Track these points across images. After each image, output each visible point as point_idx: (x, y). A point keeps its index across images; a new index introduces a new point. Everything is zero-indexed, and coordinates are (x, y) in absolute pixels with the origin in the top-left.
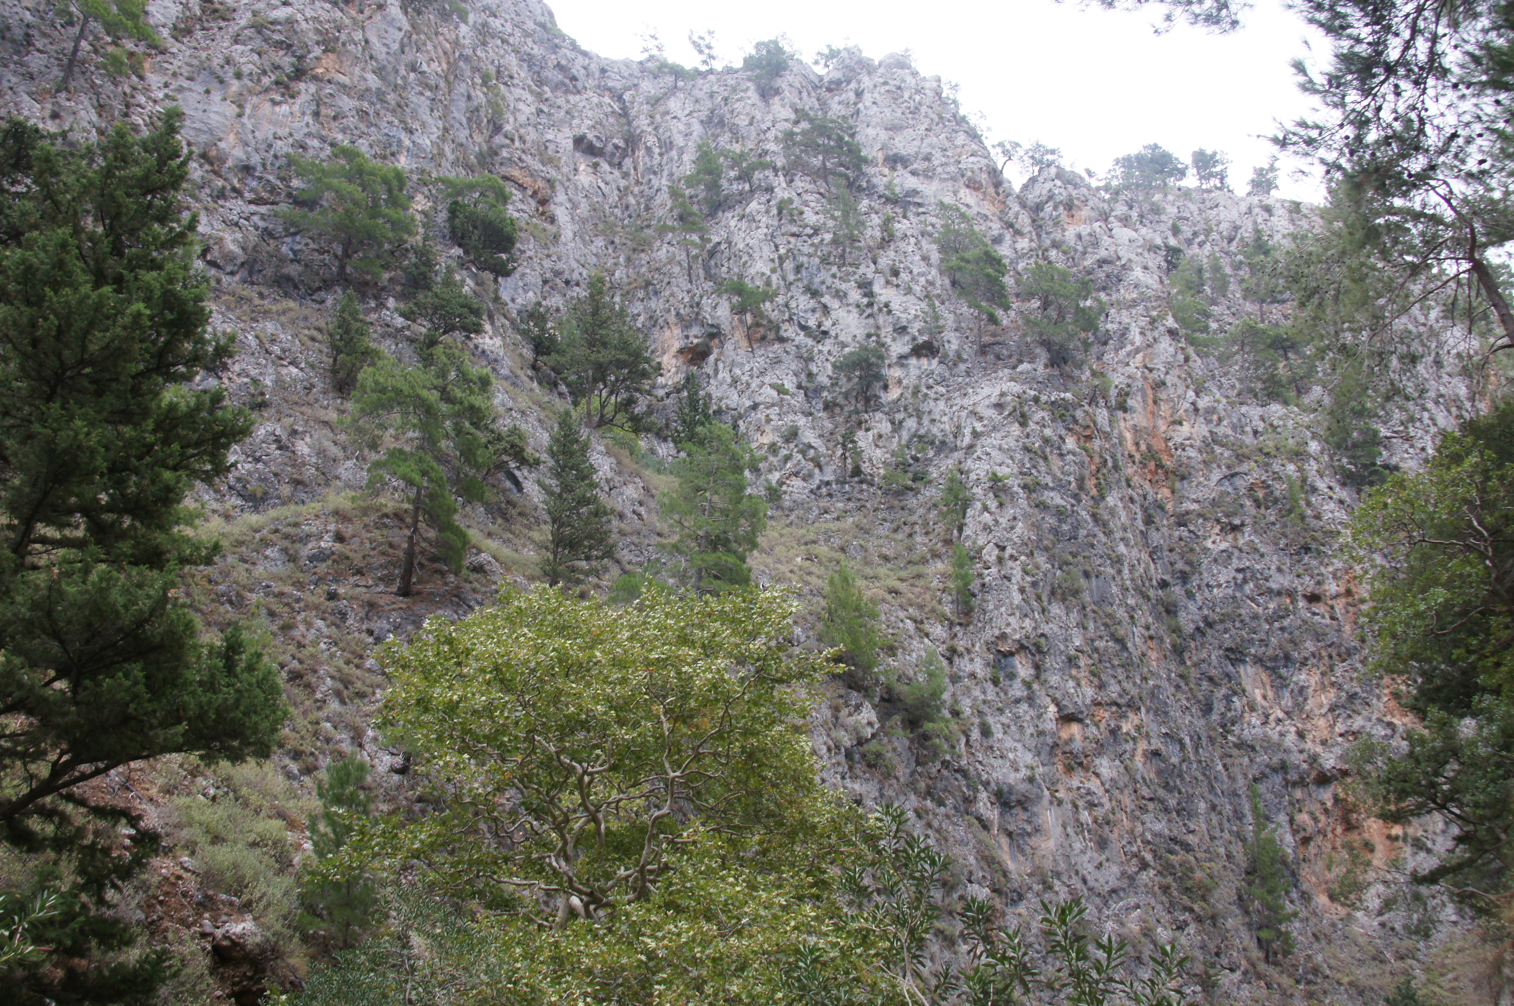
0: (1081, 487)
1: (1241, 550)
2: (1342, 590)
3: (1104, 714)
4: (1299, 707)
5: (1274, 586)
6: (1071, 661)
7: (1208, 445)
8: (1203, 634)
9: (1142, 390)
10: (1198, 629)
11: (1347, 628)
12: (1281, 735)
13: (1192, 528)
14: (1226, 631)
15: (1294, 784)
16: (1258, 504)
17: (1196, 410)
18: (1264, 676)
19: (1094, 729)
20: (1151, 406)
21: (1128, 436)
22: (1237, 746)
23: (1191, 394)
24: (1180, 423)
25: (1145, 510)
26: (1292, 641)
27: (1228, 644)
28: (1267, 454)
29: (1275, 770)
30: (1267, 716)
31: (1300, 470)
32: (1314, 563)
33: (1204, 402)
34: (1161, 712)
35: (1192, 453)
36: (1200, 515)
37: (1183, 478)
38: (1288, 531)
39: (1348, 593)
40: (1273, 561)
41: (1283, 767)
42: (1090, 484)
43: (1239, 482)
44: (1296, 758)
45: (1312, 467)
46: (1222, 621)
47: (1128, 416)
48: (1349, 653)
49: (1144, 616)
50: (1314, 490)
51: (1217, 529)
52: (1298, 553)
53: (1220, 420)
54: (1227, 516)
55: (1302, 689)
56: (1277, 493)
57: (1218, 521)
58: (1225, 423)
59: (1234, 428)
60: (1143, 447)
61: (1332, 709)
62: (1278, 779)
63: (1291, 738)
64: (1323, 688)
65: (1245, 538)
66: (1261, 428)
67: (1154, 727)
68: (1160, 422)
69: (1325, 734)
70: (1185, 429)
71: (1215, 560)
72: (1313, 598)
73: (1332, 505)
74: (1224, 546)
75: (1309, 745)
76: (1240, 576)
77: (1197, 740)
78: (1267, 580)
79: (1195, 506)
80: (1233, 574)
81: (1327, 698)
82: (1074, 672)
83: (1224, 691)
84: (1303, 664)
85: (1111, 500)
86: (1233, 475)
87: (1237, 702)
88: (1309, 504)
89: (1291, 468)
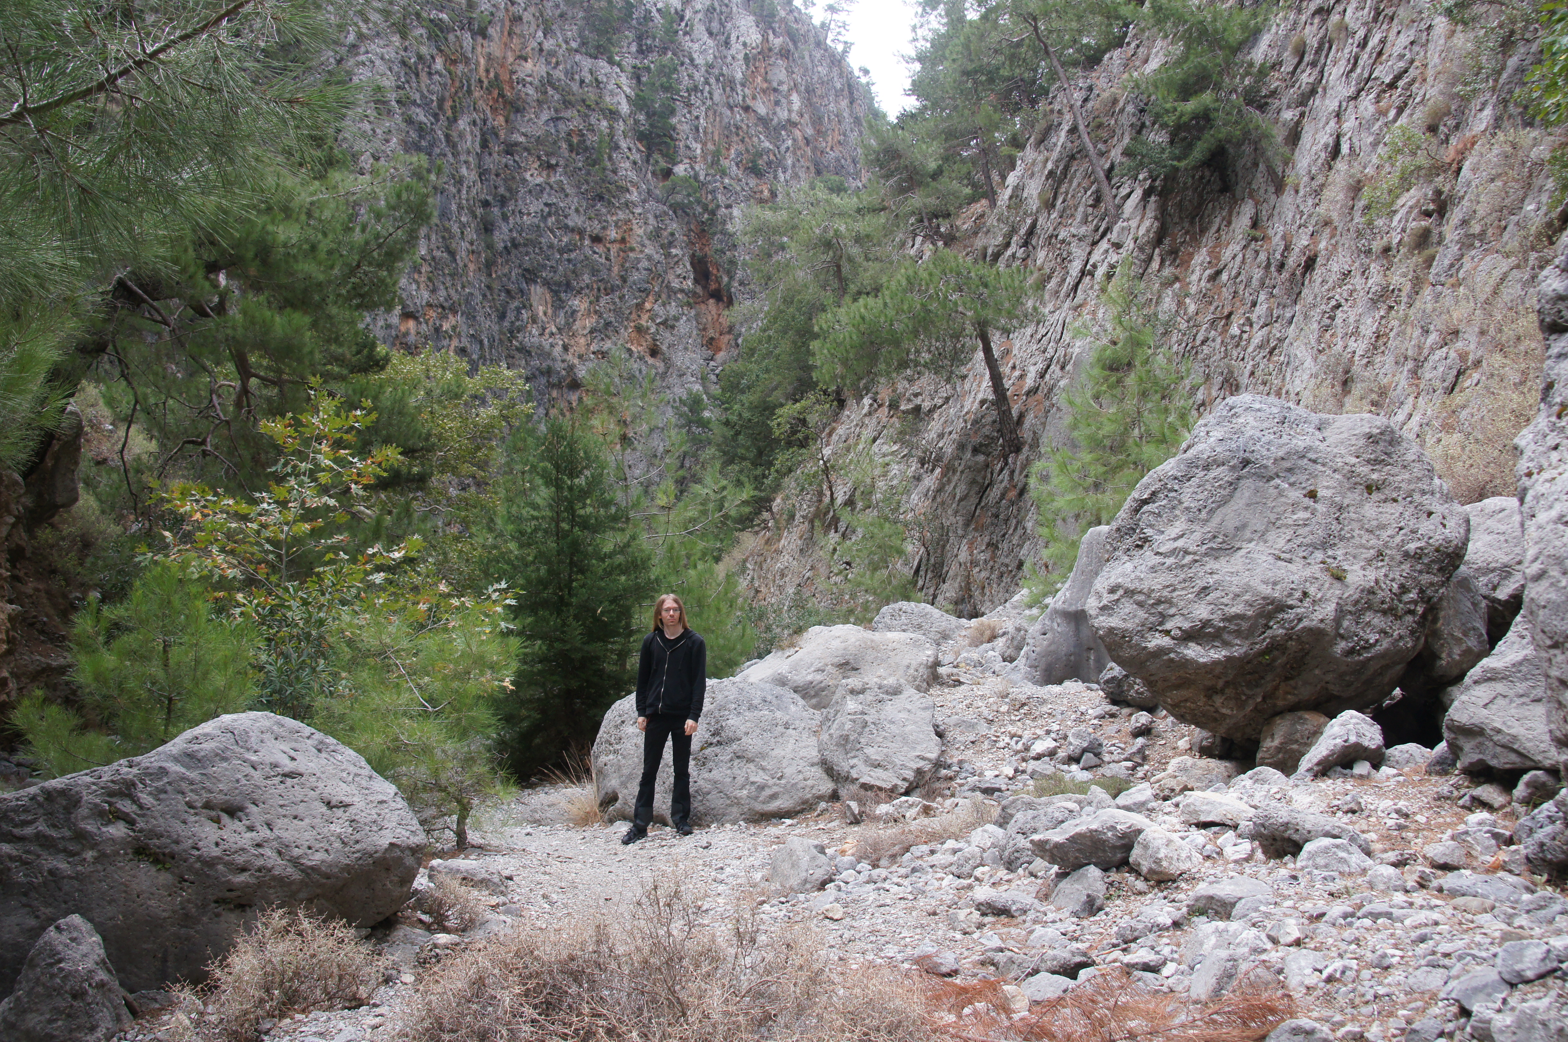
0: (440, 107)
1: (551, 188)
2: (619, 237)
3: (432, 314)
4: (569, 325)
5: (571, 224)
6: (416, 269)
7: (543, 85)
8: (509, 253)
9: (502, 21)
10: (506, 248)
11: (616, 269)
12: (552, 346)
13: (517, 158)
14: (527, 254)
15: (553, 386)
16: (571, 148)
17: (541, 50)
18: (548, 296)
19: (424, 326)
20: (505, 38)
21: (482, 61)
22: (517, 349)
23: (540, 34)
24: (526, 60)
25: (483, 135)
26: (574, 272)
27: (527, 265)
28: (589, 107)
29: (542, 373)
30: (544, 329)
31: (611, 128)
32: (604, 210)
33: (548, 45)
34: (471, 317)
35: (530, 91)
36: (526, 149)
37: (518, 111)
38: (591, 179)
39: (623, 240)
40: (574, 202)
41: (549, 372)
42: (448, 104)
43: (561, 126)
44: (559, 366)
45: (620, 126)
46: (525, 245)
47: (486, 43)
48: (613, 289)
49: (471, 234)
50: (617, 147)
51: (536, 165)
52: (593, 199)
53: (557, 64)
54: (547, 155)
55: (574, 312)
56: (588, 143)
57: (539, 158)
58: (561, 67)
59: (566, 73)
60: (492, 75)
61: (591, 332)
62: (543, 380)
63: (558, 349)
64: (589, 314)
65: (557, 177)
66: (588, 78)
67: (465, 327)
68: (509, 54)
69: (583, 350)
70: (529, 65)
71: (530, 192)
72: (597, 239)
73: (627, 165)
74: (539, 180)
75: (569, 357)
76: (547, 210)
77: (491, 340)
78: (566, 217)
79: (522, 139)
80: (542, 206)
81: (589, 322)
82: (416, 276)
83: (516, 303)
84: (579, 292)
85: (463, 124)
86: (558, 119)
87: (525, 315)
88: (610, 158)
89: (605, 123)
